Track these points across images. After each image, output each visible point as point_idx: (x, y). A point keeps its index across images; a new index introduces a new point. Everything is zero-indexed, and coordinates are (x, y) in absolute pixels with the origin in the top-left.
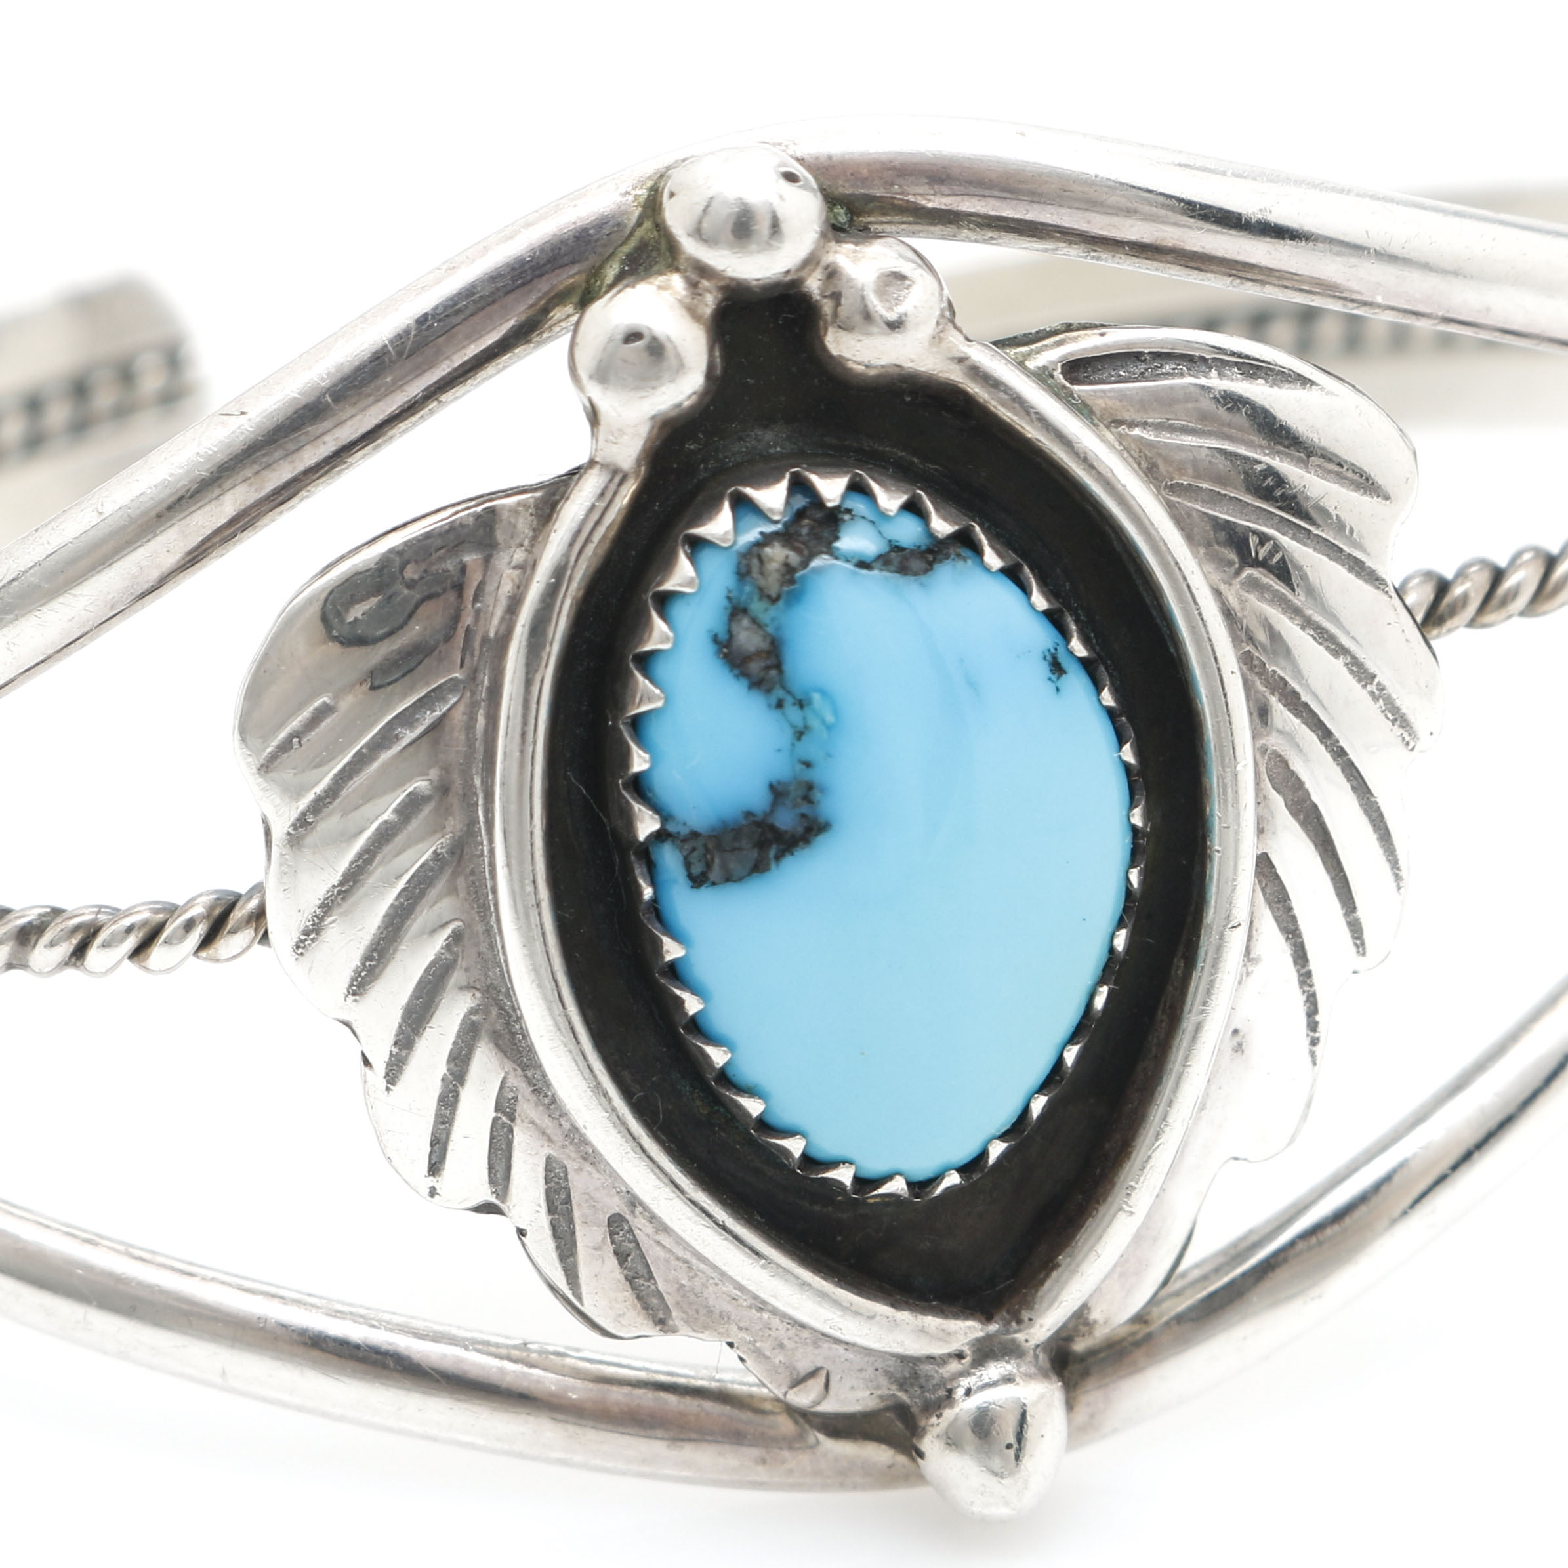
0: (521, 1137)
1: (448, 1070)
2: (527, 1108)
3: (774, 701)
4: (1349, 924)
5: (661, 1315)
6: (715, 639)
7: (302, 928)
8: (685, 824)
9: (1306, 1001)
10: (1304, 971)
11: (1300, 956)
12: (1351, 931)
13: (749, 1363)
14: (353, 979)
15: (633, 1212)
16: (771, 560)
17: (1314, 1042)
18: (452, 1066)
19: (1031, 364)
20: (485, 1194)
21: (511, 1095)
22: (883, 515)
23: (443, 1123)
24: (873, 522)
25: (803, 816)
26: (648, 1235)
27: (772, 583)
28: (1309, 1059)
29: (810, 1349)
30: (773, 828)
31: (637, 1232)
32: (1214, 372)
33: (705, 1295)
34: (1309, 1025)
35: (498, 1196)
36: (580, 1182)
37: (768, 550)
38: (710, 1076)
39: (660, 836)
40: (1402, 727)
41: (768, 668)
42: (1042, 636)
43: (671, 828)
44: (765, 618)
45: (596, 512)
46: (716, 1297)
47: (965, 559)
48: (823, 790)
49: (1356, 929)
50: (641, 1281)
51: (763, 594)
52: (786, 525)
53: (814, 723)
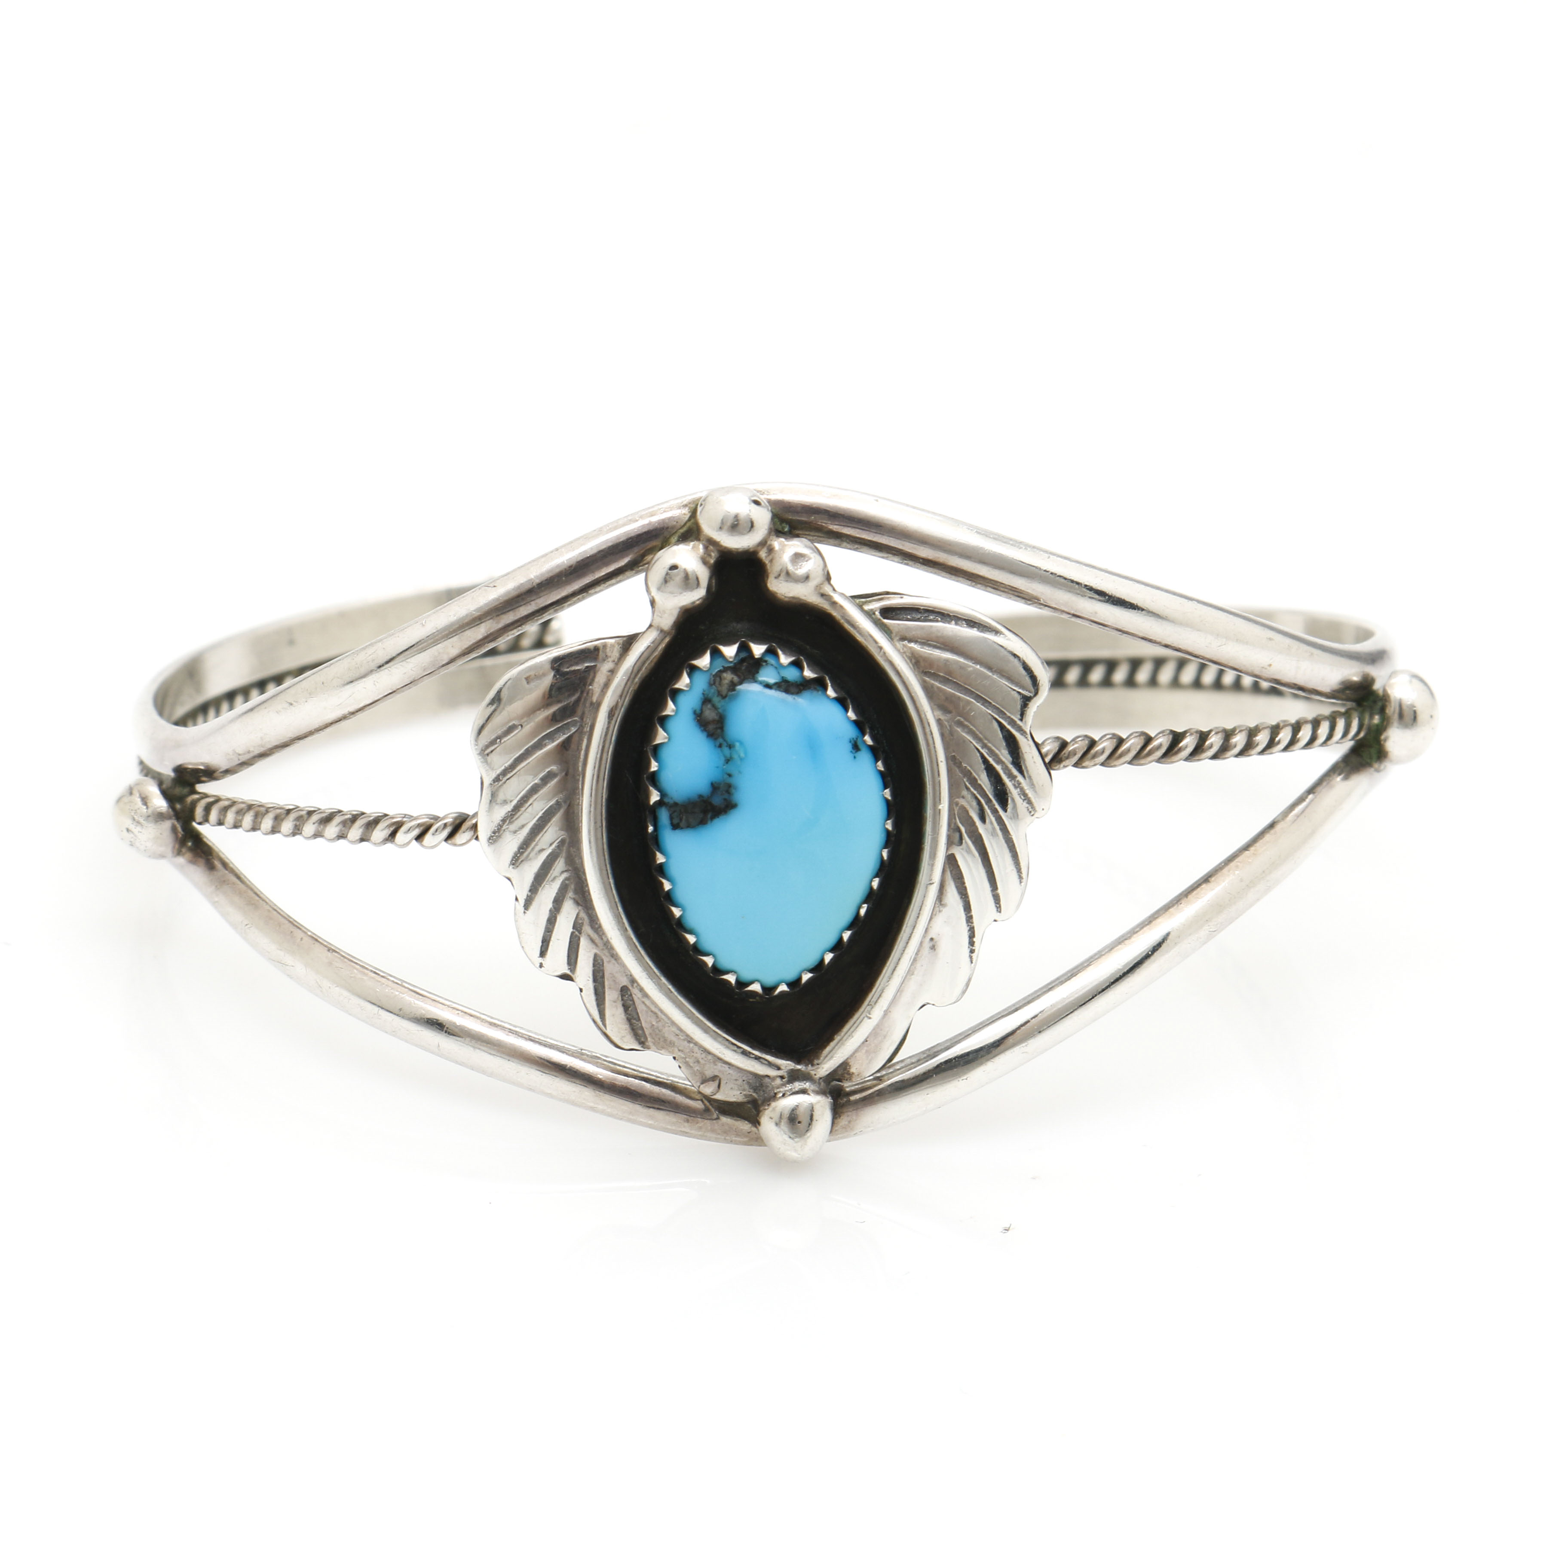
0: (584, 942)
1: (553, 906)
2: (587, 929)
3: (718, 744)
4: (994, 896)
5: (643, 1040)
6: (695, 712)
7: (492, 830)
8: (672, 798)
9: (969, 930)
10: (969, 915)
11: (967, 908)
12: (994, 899)
13: (683, 1068)
14: (514, 857)
15: (632, 986)
16: (725, 679)
17: (972, 951)
18: (555, 905)
19: (866, 608)
20: (565, 970)
21: (580, 922)
22: (781, 665)
23: (548, 932)
24: (776, 668)
25: (725, 799)
26: (639, 998)
27: (724, 689)
28: (969, 959)
29: (712, 1065)
30: (711, 804)
31: (634, 996)
32: (953, 622)
33: (664, 1031)
34: (969, 943)
35: (571, 971)
36: (609, 968)
37: (725, 675)
38: (673, 922)
39: (660, 803)
40: (1028, 803)
41: (717, 728)
42: (851, 732)
43: (666, 800)
44: (719, 705)
45: (650, 649)
46: (669, 1033)
47: (818, 691)
48: (735, 788)
49: (997, 899)
50: (634, 1021)
51: (719, 694)
52: (735, 664)
53: (735, 756)
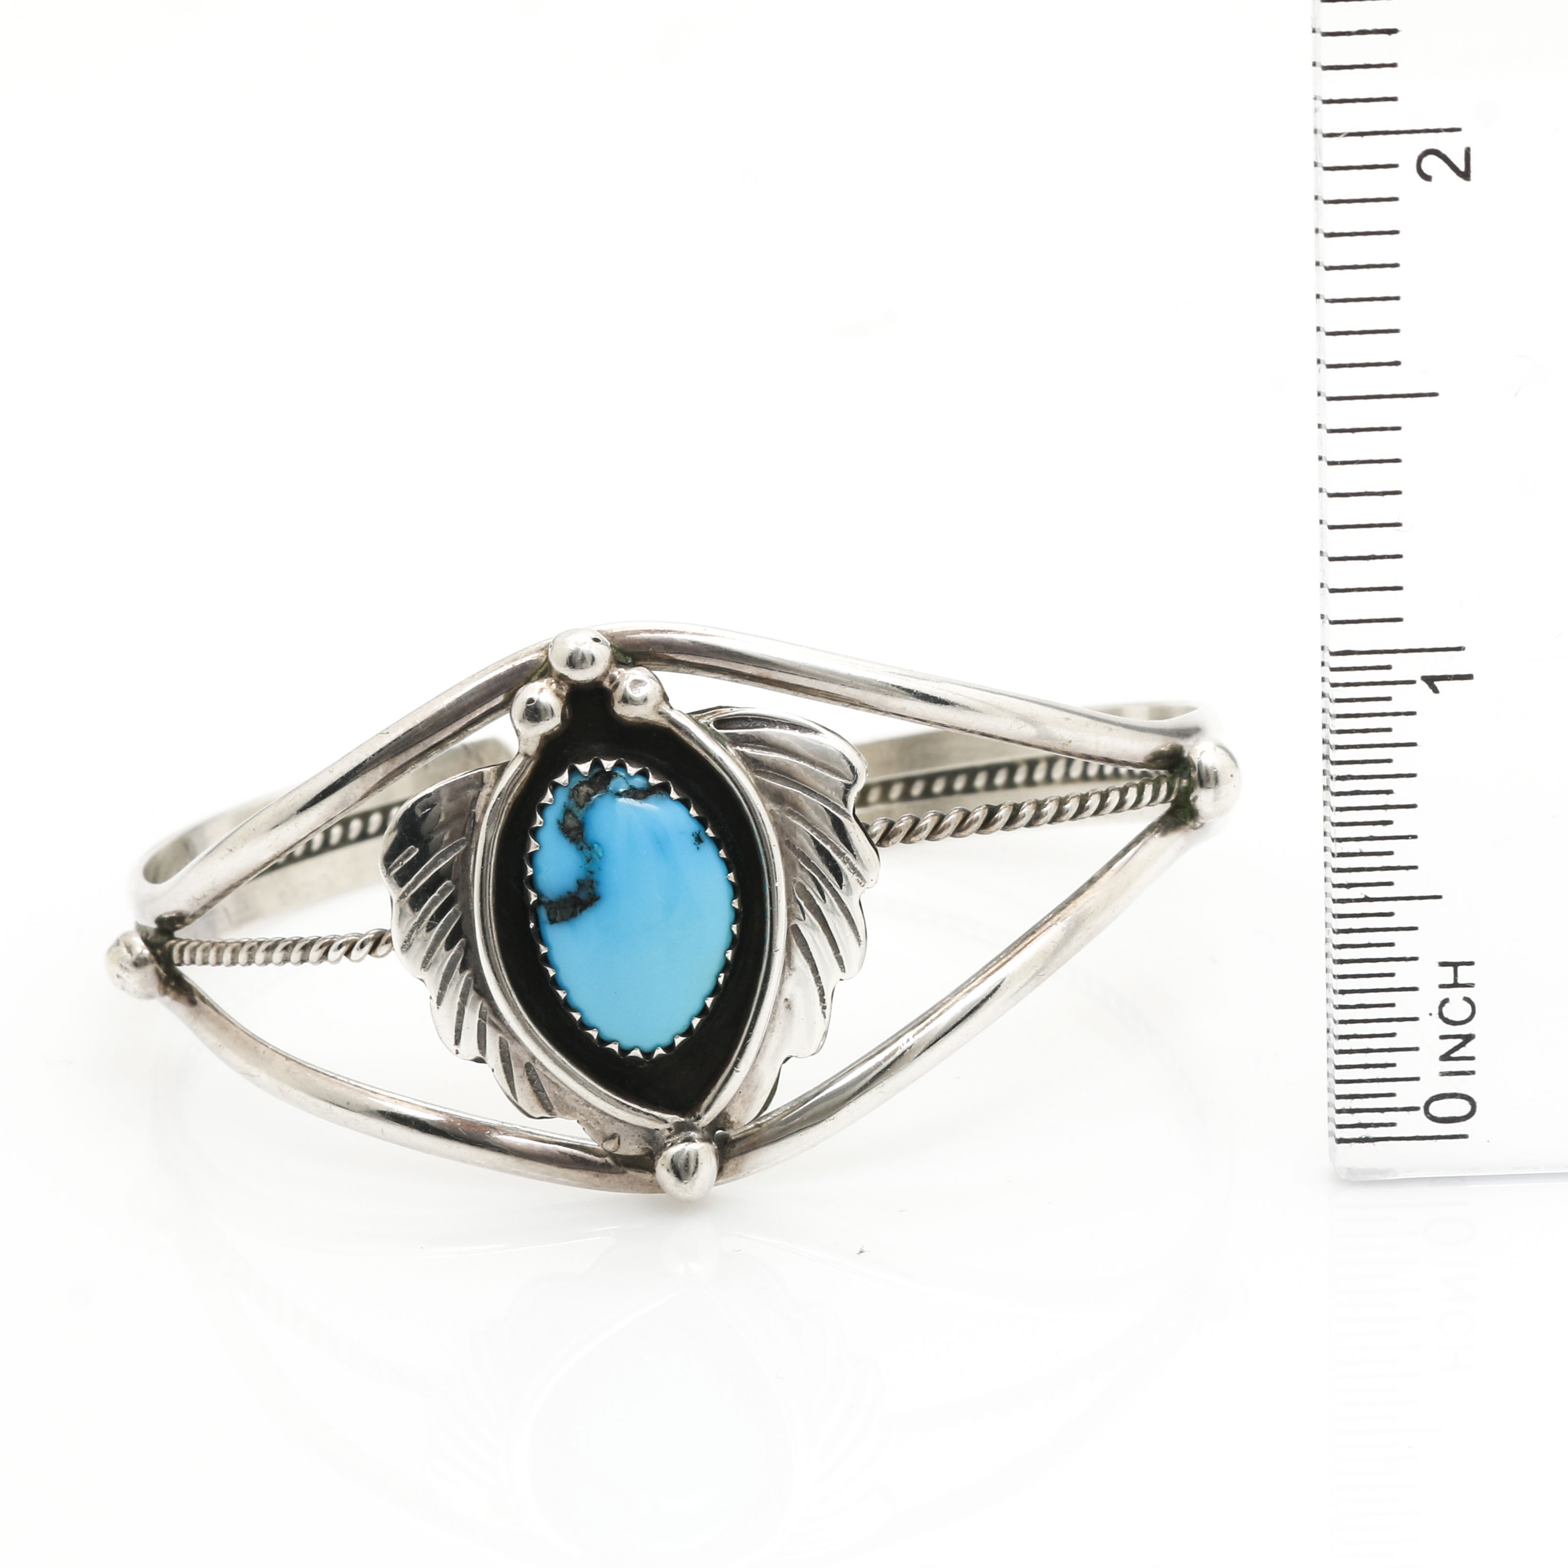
0: (489, 1029)
1: (461, 1000)
2: (490, 1018)
3: (579, 847)
4: (836, 958)
5: (549, 1108)
6: (559, 822)
7: (404, 940)
8: (547, 897)
9: (819, 989)
10: (817, 976)
11: (815, 970)
12: (838, 961)
13: (586, 1129)
14: (423, 962)
15: (534, 1063)
16: (582, 791)
17: (824, 1008)
18: (462, 998)
19: (702, 721)
20: (477, 1054)
21: (485, 1011)
22: (629, 776)
23: (459, 1023)
24: (625, 778)
25: (590, 893)
26: (541, 1072)
27: (581, 800)
28: (823, 1015)
29: (610, 1125)
30: (579, 898)
31: (536, 1070)
32: (778, 727)
33: (565, 1098)
34: (821, 1001)
35: (482, 1055)
36: (513, 1048)
37: (581, 788)
38: (561, 1004)
39: (538, 902)
40: (857, 876)
41: (578, 834)
42: (695, 827)
43: (542, 899)
44: (578, 814)
45: (518, 774)
46: (569, 1100)
47: (662, 794)
48: (597, 883)
49: (840, 961)
50: (540, 1093)
51: (578, 804)
52: (590, 778)
53: (595, 856)
